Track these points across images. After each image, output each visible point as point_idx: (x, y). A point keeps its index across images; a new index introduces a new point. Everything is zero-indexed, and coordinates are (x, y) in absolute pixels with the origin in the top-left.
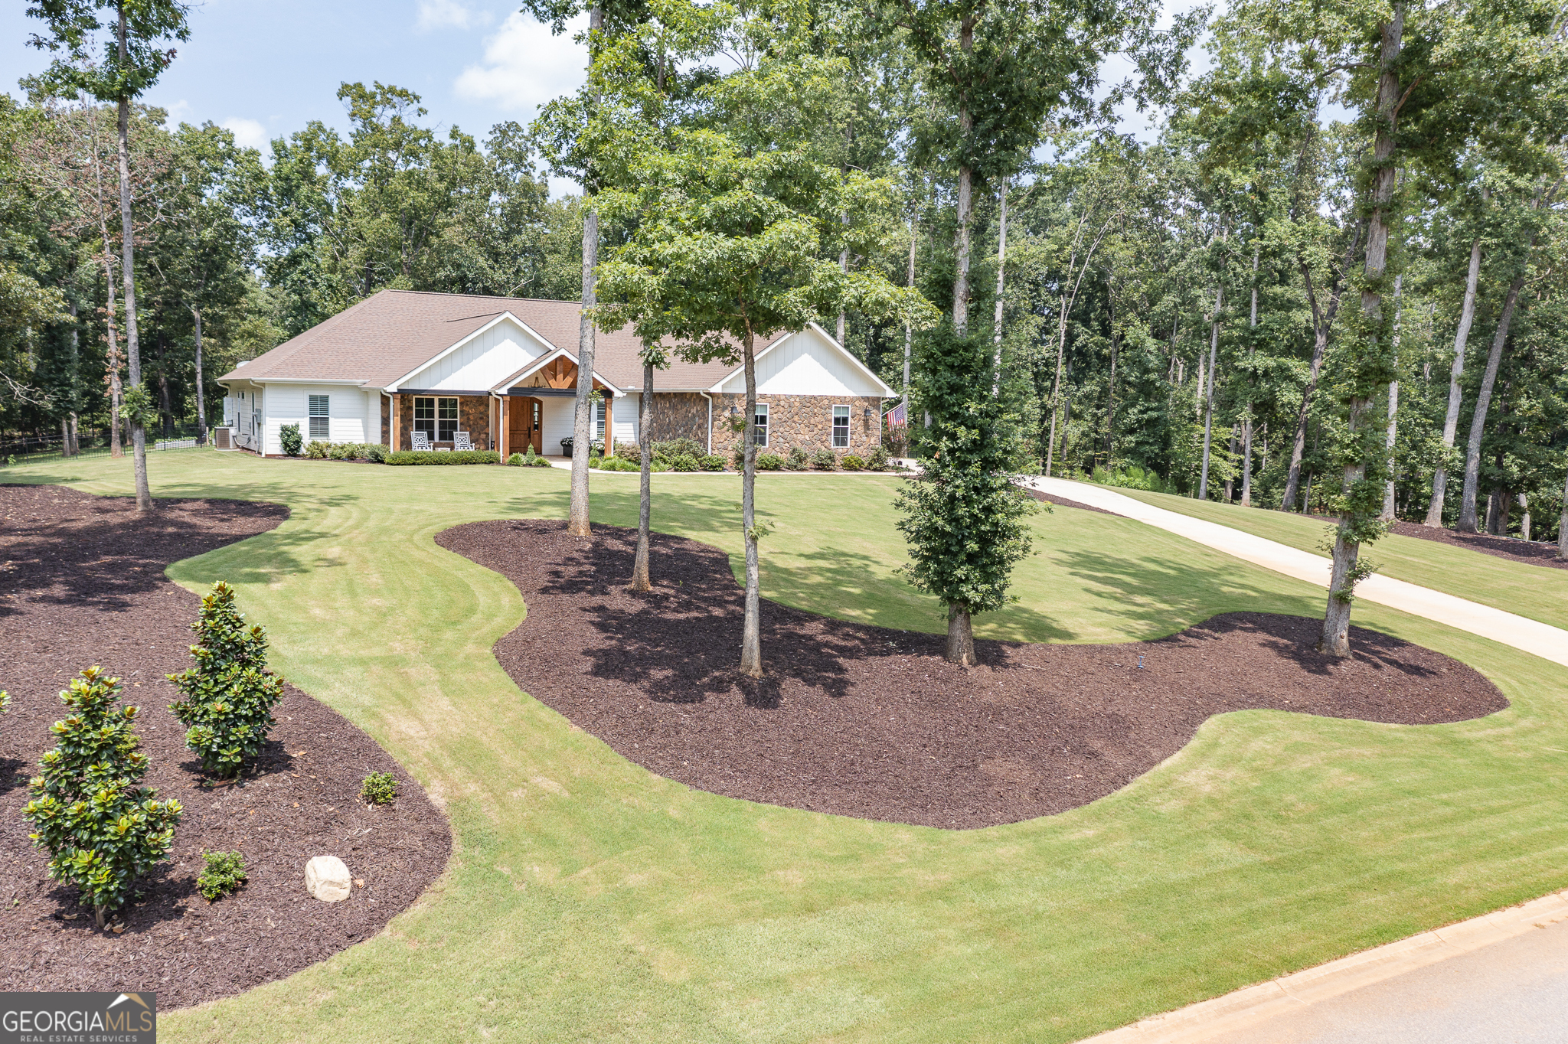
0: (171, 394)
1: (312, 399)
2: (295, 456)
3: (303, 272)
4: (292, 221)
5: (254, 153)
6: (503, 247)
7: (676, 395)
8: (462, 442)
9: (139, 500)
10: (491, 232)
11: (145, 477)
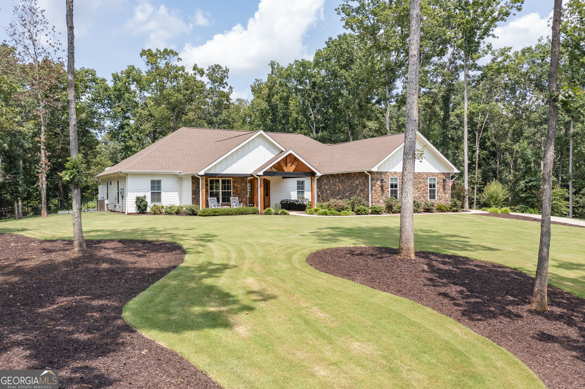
0: (64, 191)
1: (153, 182)
2: (144, 213)
3: (126, 132)
4: (122, 109)
5: (104, 80)
6: (215, 119)
7: (343, 175)
8: (235, 203)
9: (76, 243)
10: (209, 113)
11: (80, 225)
